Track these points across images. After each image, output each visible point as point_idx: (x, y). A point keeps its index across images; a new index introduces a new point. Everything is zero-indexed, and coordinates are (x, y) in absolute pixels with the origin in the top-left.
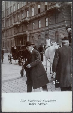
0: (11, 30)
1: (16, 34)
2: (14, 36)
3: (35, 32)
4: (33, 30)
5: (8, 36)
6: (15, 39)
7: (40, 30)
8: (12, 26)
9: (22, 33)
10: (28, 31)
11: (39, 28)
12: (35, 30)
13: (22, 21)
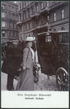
0: (29, 24)
1: (35, 27)
2: (32, 29)
3: (57, 24)
4: (54, 22)
5: (26, 30)
6: (34, 33)
7: (63, 21)
8: (31, 18)
9: (42, 26)
10: (49, 23)
11: (62, 19)
12: (57, 22)
13: (41, 12)
